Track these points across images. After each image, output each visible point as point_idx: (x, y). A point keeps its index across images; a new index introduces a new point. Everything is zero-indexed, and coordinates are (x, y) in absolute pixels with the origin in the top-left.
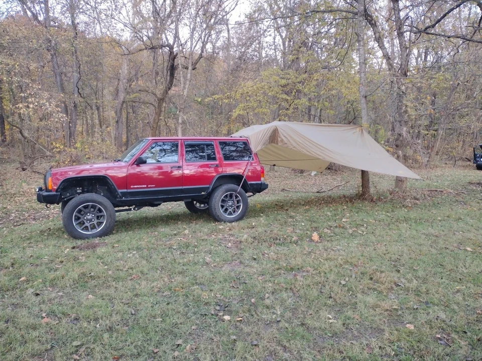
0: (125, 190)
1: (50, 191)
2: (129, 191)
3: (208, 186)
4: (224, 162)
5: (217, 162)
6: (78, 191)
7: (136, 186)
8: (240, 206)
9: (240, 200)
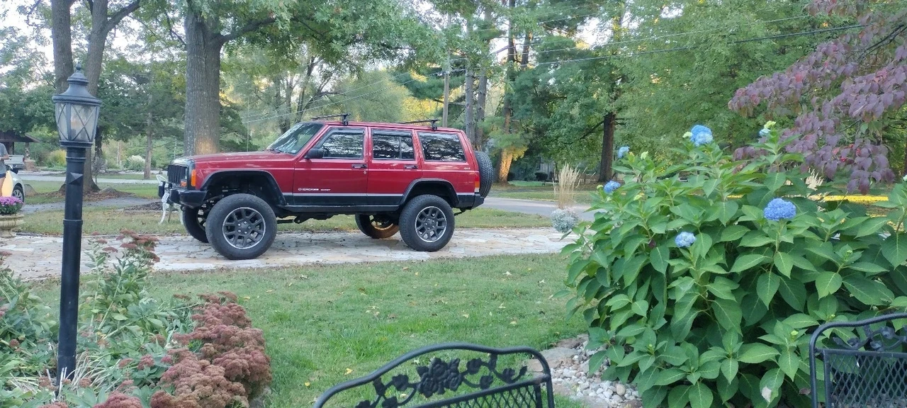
0: (290, 194)
1: (194, 188)
2: (295, 194)
3: (401, 195)
4: (425, 163)
5: (415, 162)
6: (223, 191)
7: (304, 190)
8: (443, 230)
9: (444, 221)
